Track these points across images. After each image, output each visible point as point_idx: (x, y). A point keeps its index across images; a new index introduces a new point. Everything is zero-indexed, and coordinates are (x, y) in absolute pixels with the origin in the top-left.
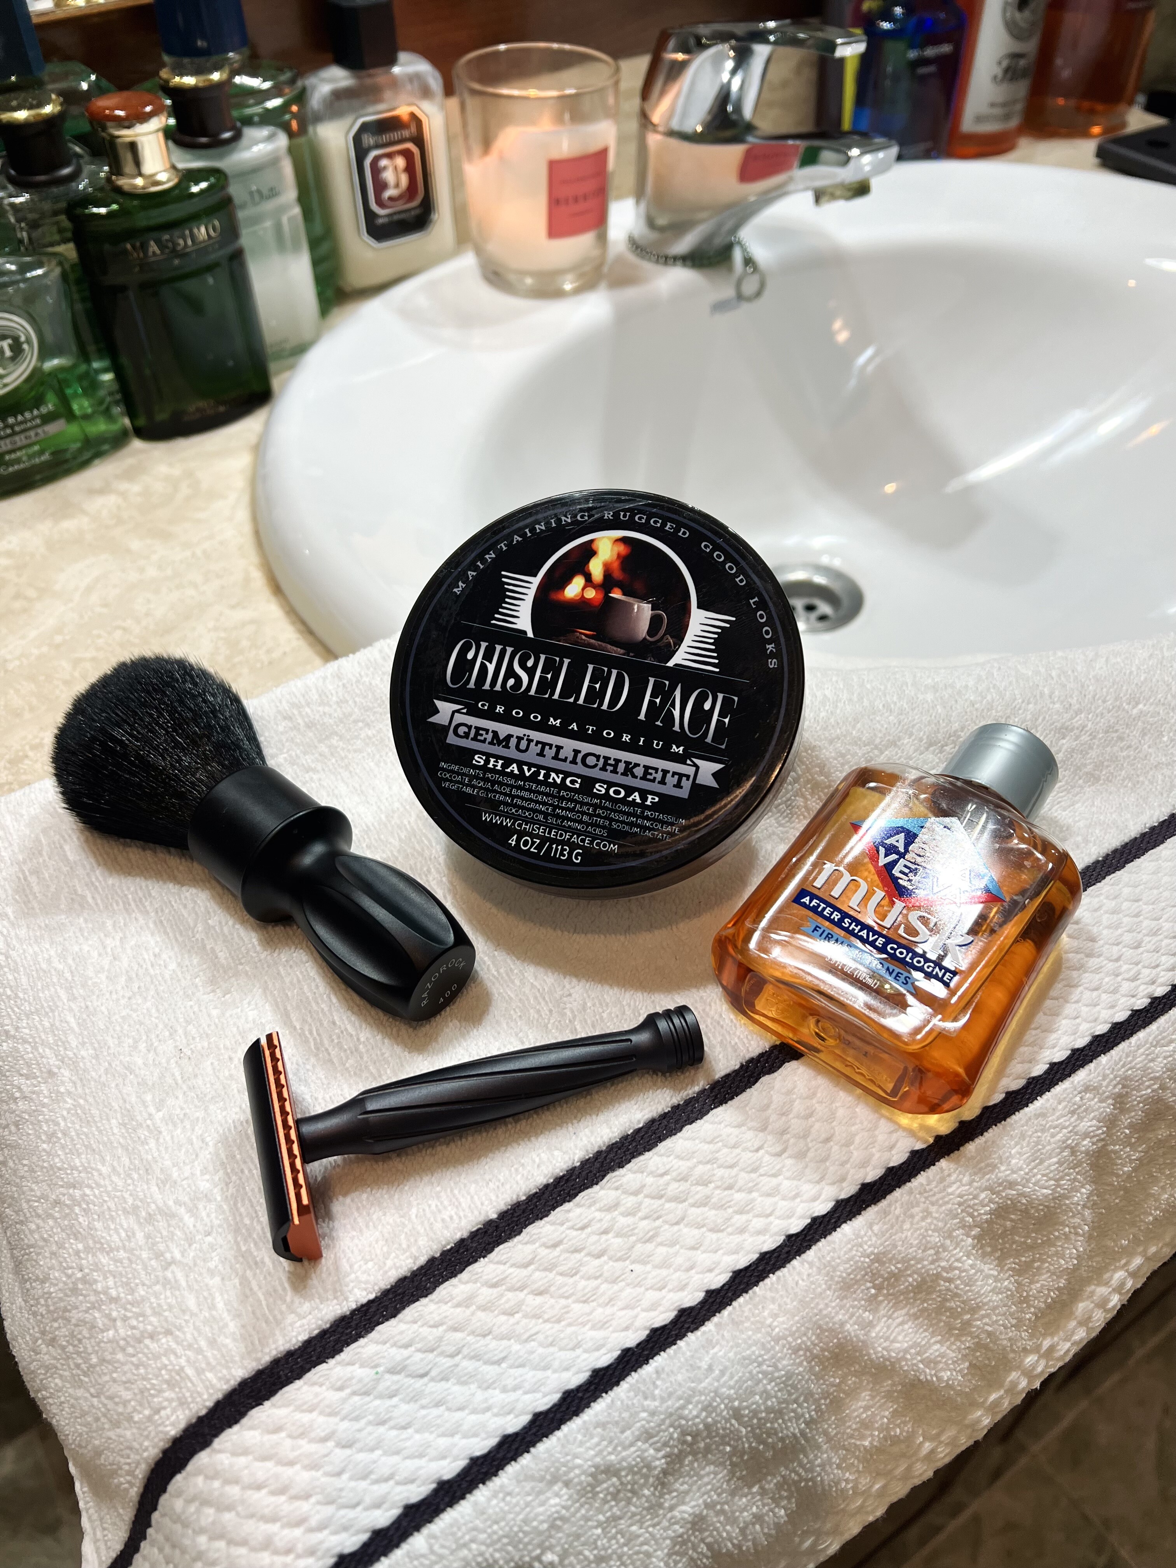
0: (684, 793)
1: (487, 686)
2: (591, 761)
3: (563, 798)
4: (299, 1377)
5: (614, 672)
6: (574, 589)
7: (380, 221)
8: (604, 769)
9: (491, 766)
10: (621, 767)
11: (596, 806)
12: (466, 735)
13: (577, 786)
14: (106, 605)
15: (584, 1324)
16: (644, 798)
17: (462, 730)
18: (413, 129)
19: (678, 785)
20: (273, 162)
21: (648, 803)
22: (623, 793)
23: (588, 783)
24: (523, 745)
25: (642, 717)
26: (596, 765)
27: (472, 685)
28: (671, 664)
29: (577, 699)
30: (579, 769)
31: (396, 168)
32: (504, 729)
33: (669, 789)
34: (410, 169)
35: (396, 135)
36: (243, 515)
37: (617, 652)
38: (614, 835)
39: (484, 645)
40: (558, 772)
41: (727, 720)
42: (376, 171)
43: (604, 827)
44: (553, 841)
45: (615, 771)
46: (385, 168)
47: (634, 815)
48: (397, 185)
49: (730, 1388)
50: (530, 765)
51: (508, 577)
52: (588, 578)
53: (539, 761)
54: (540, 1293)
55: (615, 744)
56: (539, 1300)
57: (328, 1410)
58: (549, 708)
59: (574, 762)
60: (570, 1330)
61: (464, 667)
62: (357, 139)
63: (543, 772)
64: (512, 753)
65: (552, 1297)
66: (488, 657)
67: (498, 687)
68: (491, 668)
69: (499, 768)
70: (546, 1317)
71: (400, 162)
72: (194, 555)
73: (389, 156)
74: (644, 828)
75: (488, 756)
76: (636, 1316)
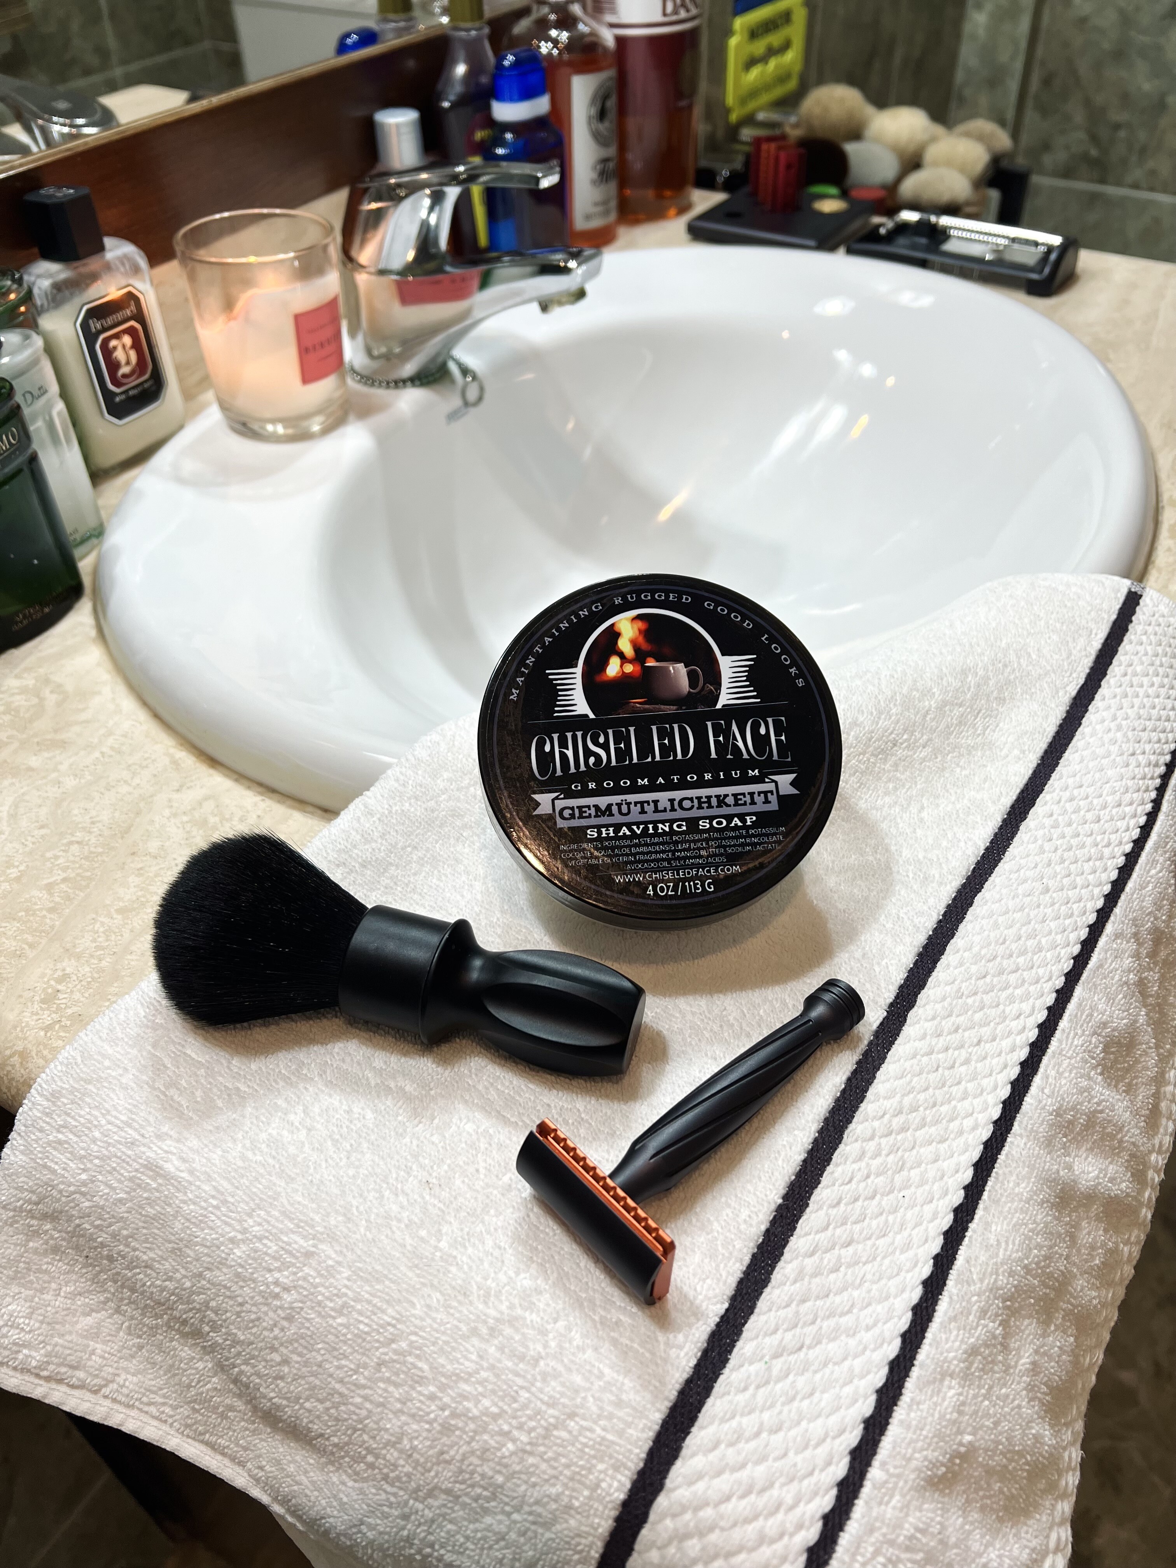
0: (774, 806)
1: (573, 770)
2: (687, 804)
3: (676, 843)
4: (708, 1395)
5: (676, 726)
6: (614, 668)
7: (118, 399)
8: (700, 807)
9: (604, 835)
10: (714, 801)
11: (707, 840)
12: (572, 816)
13: (684, 828)
14: (42, 827)
15: (893, 1252)
16: (744, 821)
17: (566, 813)
18: (133, 307)
19: (767, 801)
20: (34, 362)
21: (749, 823)
22: (725, 823)
23: (693, 823)
24: (624, 809)
25: (714, 755)
26: (693, 807)
27: (559, 773)
28: (719, 706)
29: (654, 757)
30: (680, 814)
31: (124, 346)
32: (603, 801)
33: (760, 807)
34: (136, 345)
35: (119, 316)
36: (128, 704)
37: (671, 709)
38: (732, 859)
39: (555, 736)
40: (663, 822)
41: (783, 738)
42: (108, 353)
43: (721, 855)
44: (684, 880)
45: (710, 806)
46: (115, 348)
47: (741, 836)
48: (128, 363)
49: (1017, 1251)
50: (638, 824)
51: (554, 674)
52: (621, 655)
53: (643, 818)
54: (849, 1244)
55: (701, 784)
56: (851, 1249)
57: (746, 1410)
58: (634, 772)
59: (673, 809)
60: (887, 1262)
61: (545, 759)
62: (85, 326)
63: (650, 826)
64: (618, 819)
65: (858, 1243)
66: (563, 744)
67: (583, 768)
68: (570, 753)
69: (612, 834)
70: (864, 1259)
71: (127, 340)
72: (103, 753)
73: (117, 336)
74: (754, 845)
75: (599, 827)
76: (926, 1230)
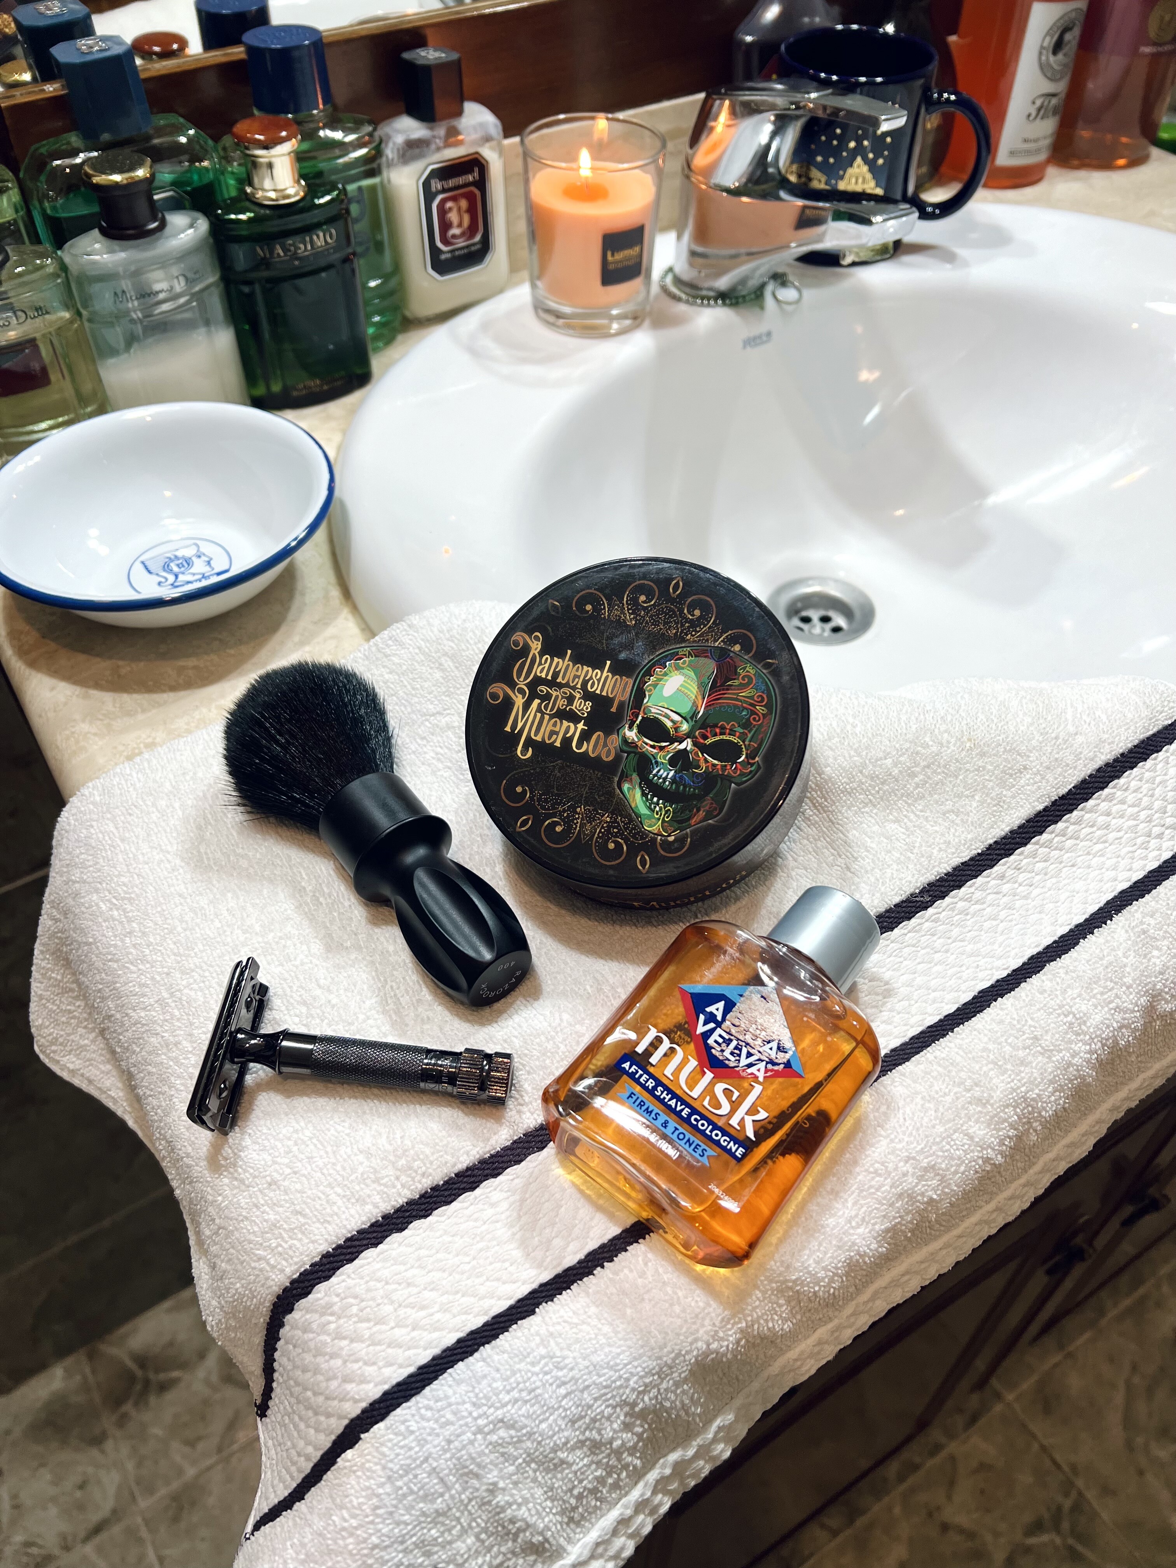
7: (443, 257)
34: (471, 210)
35: (460, 180)
42: (443, 212)
46: (450, 209)
48: (460, 225)
71: (464, 204)
